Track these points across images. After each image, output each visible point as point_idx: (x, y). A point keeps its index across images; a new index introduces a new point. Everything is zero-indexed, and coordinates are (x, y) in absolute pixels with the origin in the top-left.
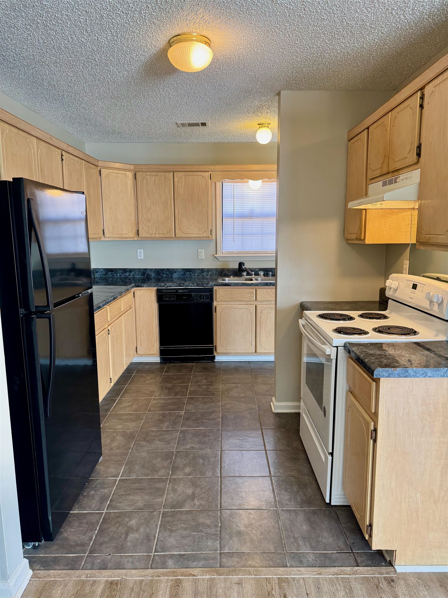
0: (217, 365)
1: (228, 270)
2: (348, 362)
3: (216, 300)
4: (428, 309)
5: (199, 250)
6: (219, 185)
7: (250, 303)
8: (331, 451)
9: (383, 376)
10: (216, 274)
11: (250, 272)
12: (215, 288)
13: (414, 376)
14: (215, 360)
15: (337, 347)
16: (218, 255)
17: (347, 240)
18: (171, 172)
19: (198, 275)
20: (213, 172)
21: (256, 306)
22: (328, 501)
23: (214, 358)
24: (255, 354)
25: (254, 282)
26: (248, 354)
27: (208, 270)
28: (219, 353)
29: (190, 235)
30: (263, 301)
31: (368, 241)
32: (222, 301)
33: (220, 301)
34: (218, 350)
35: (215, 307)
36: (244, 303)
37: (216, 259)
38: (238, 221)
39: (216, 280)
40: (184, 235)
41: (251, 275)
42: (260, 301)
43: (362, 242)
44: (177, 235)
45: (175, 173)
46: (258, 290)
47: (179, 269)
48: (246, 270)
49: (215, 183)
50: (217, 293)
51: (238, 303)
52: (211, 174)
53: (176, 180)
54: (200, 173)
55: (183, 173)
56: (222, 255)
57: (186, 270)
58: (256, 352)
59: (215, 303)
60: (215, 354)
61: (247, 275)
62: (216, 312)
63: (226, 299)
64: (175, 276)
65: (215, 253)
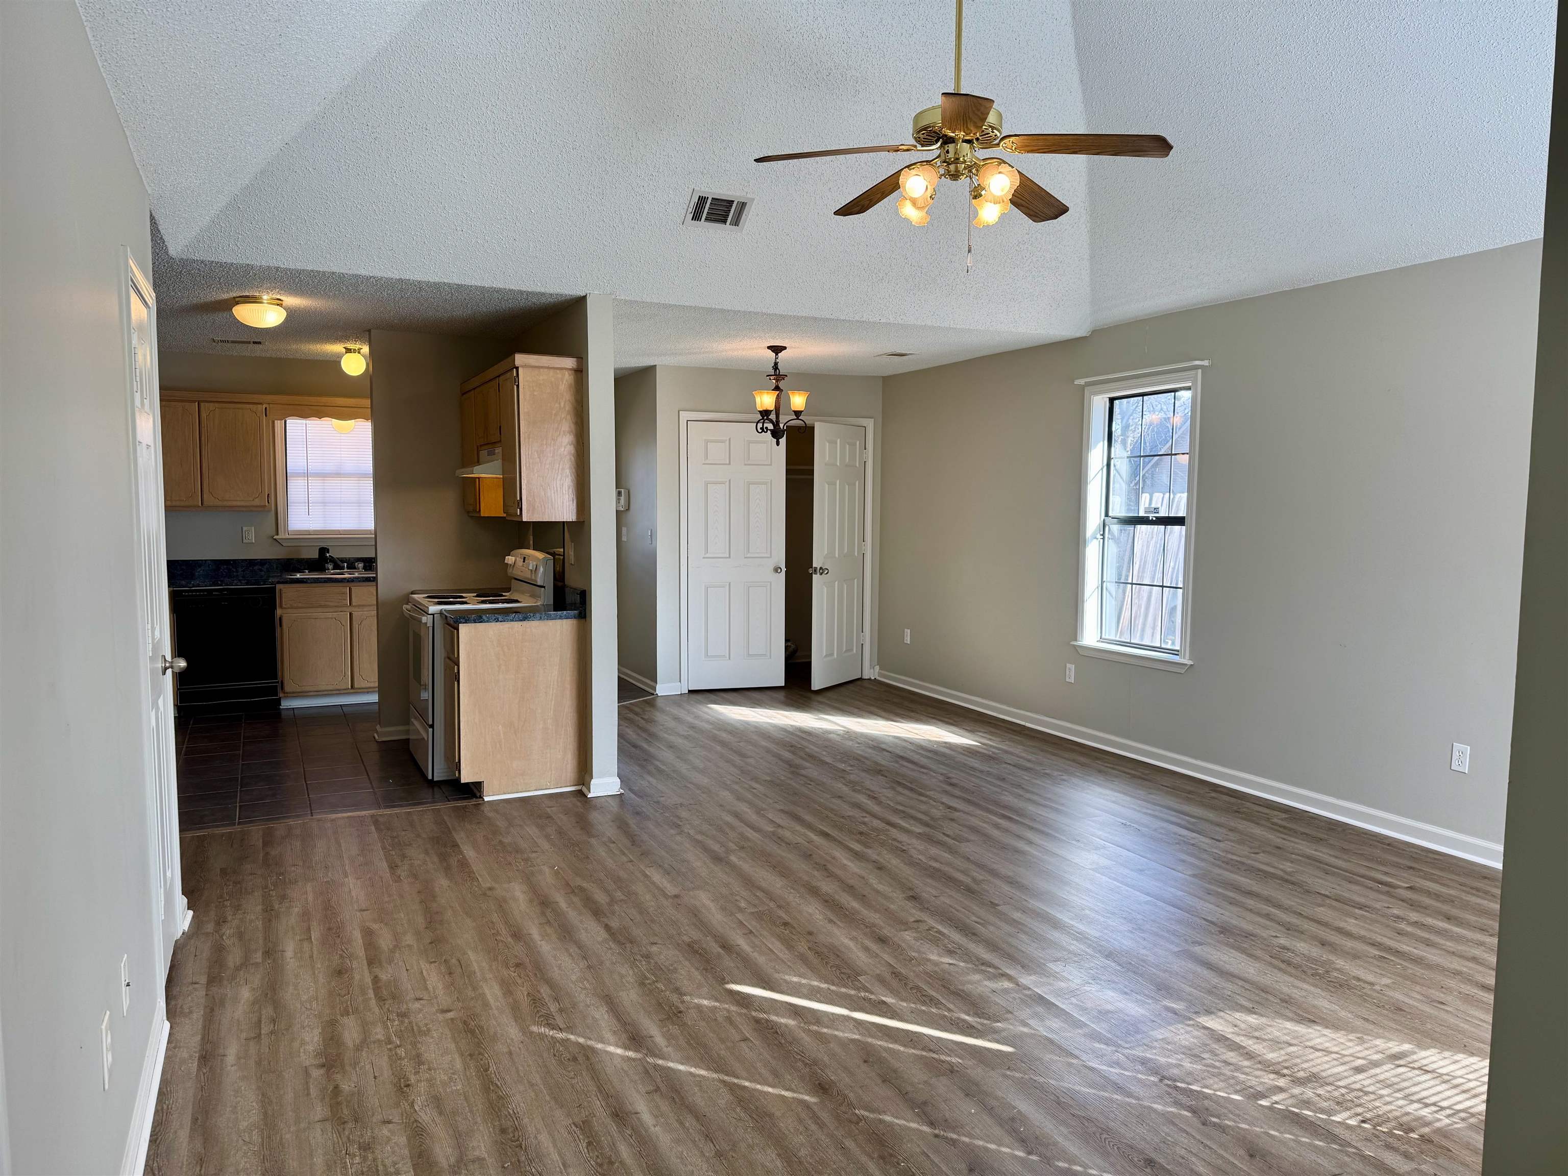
0: (283, 713)
1: (300, 561)
2: (444, 628)
3: (281, 607)
4: (529, 579)
5: (245, 529)
6: (279, 424)
7: (340, 609)
8: (431, 723)
9: (461, 623)
10: (277, 568)
11: (340, 563)
12: (278, 587)
13: (487, 622)
14: (281, 707)
15: (433, 615)
16: (281, 536)
17: (468, 512)
18: (195, 402)
19: (243, 571)
20: (271, 405)
21: (351, 614)
22: (430, 777)
23: (278, 702)
24: (352, 691)
25: (347, 576)
26: (339, 692)
27: (263, 562)
28: (290, 693)
29: (229, 503)
30: (363, 606)
31: (483, 514)
32: (292, 608)
33: (289, 608)
34: (287, 688)
35: (280, 619)
36: (331, 610)
37: (277, 544)
38: (314, 483)
39: (281, 576)
40: (220, 503)
41: (343, 568)
42: (359, 606)
43: (477, 515)
44: (205, 503)
45: (202, 404)
46: (353, 589)
47: (206, 560)
48: (332, 560)
49: (273, 423)
50: (283, 595)
51: (320, 610)
52: (266, 408)
53: (204, 415)
54: (248, 406)
55: (217, 405)
56: (287, 536)
57: (219, 564)
58: (352, 687)
59: (279, 612)
60: (281, 695)
61: (334, 569)
62: (281, 625)
63: (300, 605)
64: (199, 572)
65: (274, 532)
